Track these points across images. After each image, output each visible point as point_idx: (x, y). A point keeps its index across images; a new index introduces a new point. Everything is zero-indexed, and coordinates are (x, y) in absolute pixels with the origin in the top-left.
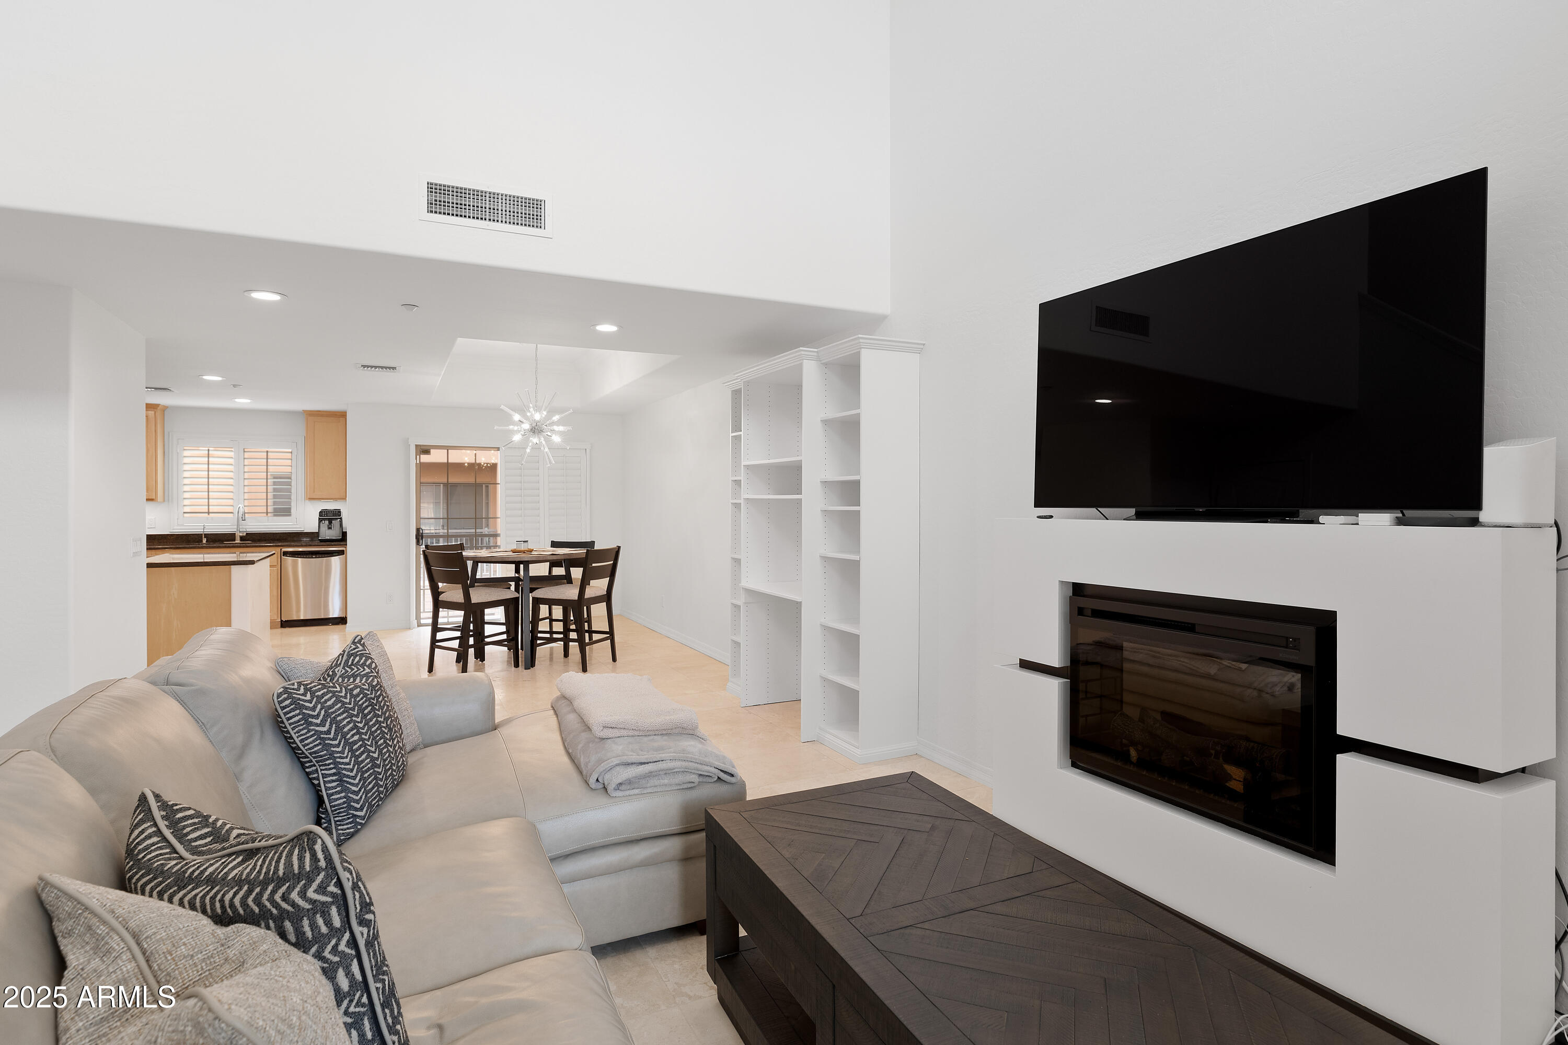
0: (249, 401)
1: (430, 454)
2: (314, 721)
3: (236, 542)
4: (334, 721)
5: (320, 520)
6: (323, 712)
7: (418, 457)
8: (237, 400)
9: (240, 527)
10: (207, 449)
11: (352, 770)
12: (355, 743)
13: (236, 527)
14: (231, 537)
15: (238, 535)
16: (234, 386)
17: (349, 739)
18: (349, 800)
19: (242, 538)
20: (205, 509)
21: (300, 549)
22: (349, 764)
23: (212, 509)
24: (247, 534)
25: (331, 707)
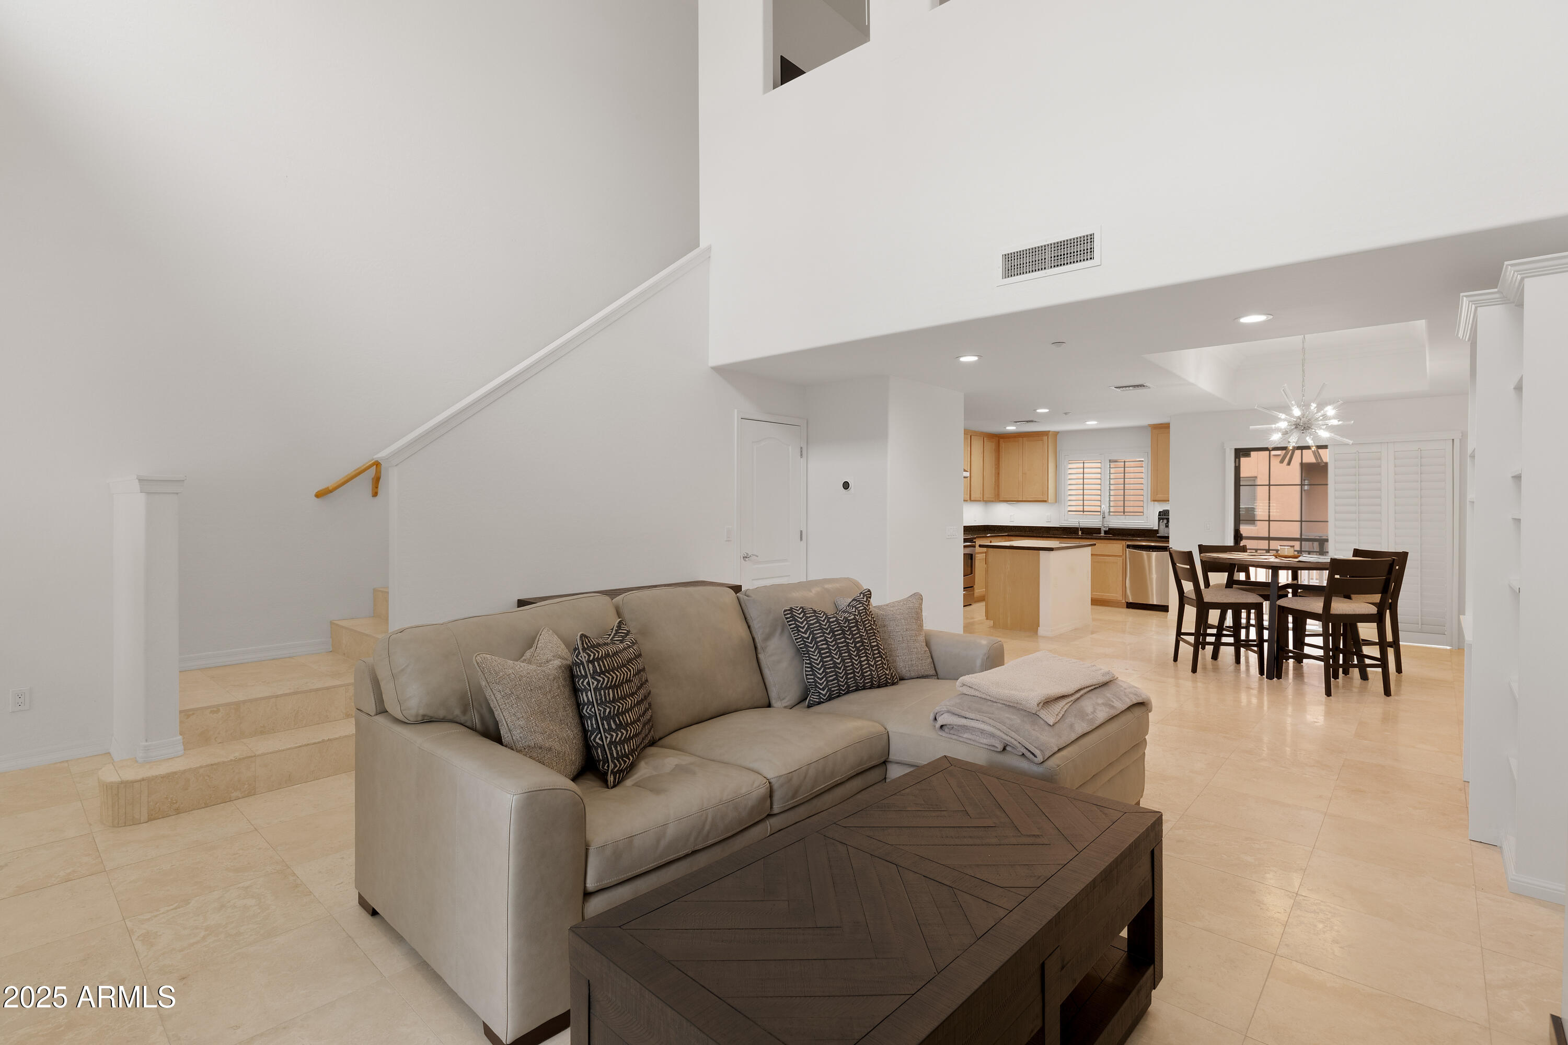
0: (1096, 422)
1: (1250, 457)
2: (801, 630)
3: (1101, 535)
4: (812, 633)
5: (1159, 519)
6: (806, 626)
7: (1237, 460)
8: (1087, 423)
9: (1105, 523)
10: (1082, 462)
11: (818, 665)
12: (823, 649)
13: (1101, 523)
14: (1098, 530)
15: (1103, 529)
16: (1066, 414)
17: (819, 646)
18: (815, 682)
19: (1106, 532)
20: (1081, 508)
21: (1153, 544)
22: (817, 660)
23: (1086, 508)
24: (1109, 529)
25: (812, 624)
